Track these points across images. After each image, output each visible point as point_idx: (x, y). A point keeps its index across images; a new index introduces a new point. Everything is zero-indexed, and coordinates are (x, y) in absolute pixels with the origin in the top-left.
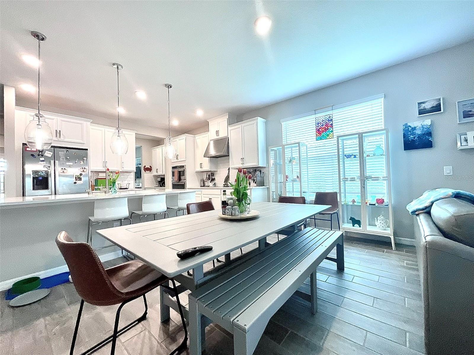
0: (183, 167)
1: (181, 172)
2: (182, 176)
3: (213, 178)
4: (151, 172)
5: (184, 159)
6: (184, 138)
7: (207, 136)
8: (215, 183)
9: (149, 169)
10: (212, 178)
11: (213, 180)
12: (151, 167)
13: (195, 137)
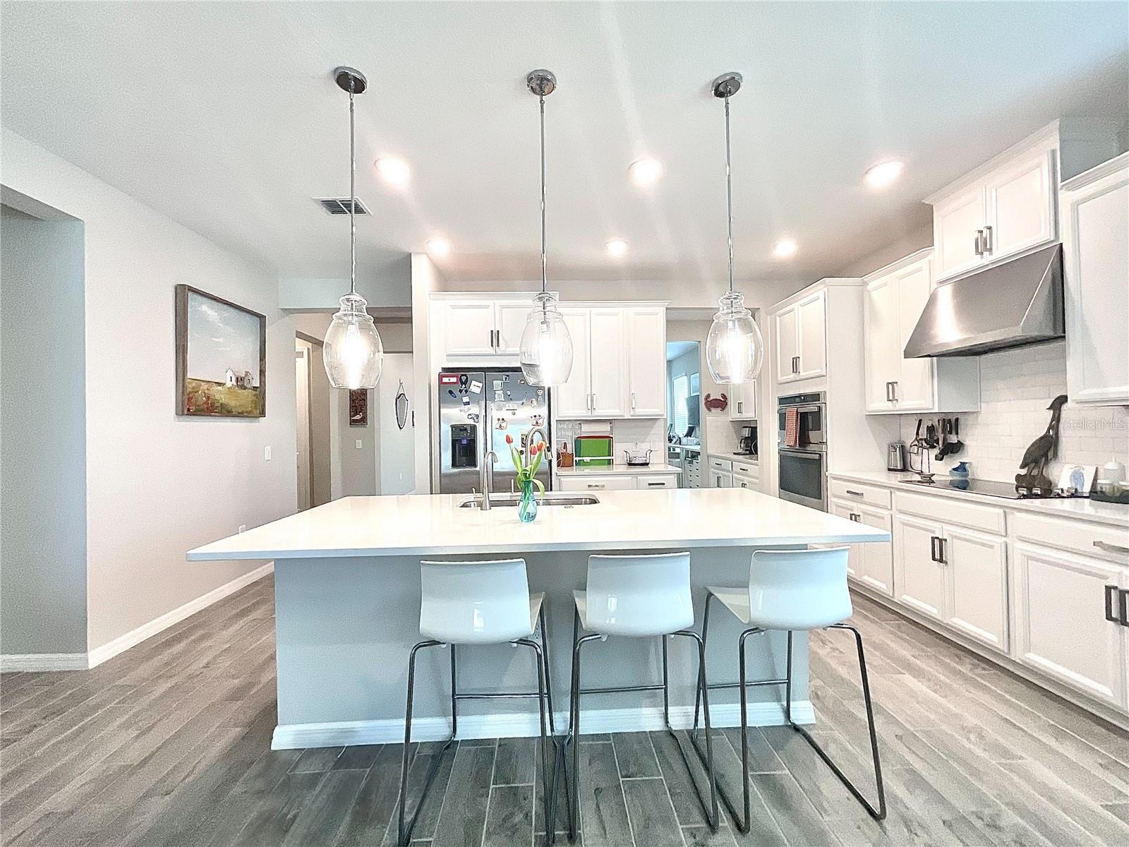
0: (816, 397)
1: (810, 417)
2: (811, 430)
3: (953, 439)
4: (726, 409)
5: (819, 370)
6: (820, 294)
7: (920, 270)
8: (963, 464)
9: (720, 404)
10: (945, 439)
11: (951, 449)
12: (724, 396)
13: (865, 284)
